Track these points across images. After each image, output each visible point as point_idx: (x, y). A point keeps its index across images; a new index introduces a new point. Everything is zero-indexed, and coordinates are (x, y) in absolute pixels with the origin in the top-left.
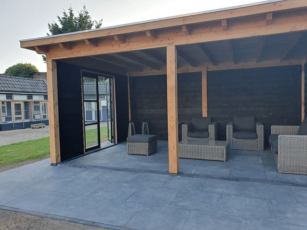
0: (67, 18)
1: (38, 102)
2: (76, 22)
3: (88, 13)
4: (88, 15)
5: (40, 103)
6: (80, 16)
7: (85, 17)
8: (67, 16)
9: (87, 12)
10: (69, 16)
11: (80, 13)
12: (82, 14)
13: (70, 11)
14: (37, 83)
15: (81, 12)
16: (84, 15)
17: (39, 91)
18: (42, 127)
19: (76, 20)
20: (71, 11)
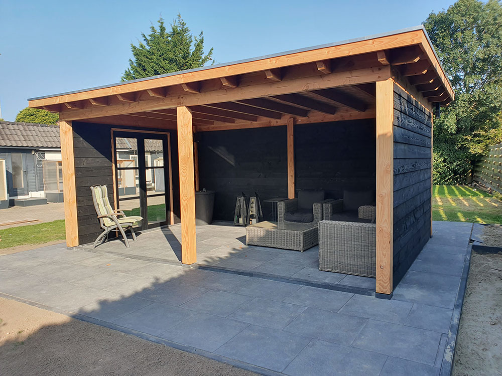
3: (185, 25)
6: (173, 30)
7: (181, 30)
8: (156, 32)
9: (183, 23)
10: (159, 31)
11: (173, 26)
12: (176, 27)
13: (160, 24)
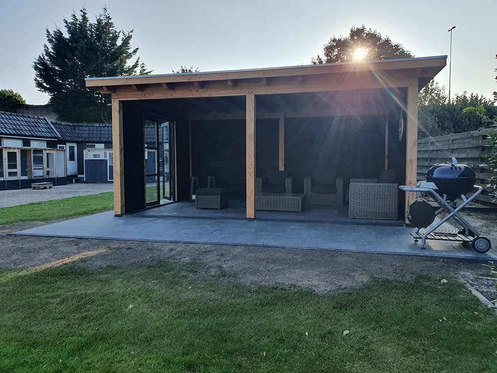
0: (78, 24)
1: (41, 151)
2: (91, 31)
3: (110, 19)
4: (110, 21)
5: (44, 152)
6: (98, 22)
7: (106, 24)
8: (77, 21)
9: (109, 17)
10: (81, 21)
11: (98, 18)
12: (101, 20)
13: (82, 13)
14: (36, 122)
15: (100, 16)
16: (104, 22)
17: (40, 135)
18: (48, 187)
19: (91, 28)
20: (85, 13)
